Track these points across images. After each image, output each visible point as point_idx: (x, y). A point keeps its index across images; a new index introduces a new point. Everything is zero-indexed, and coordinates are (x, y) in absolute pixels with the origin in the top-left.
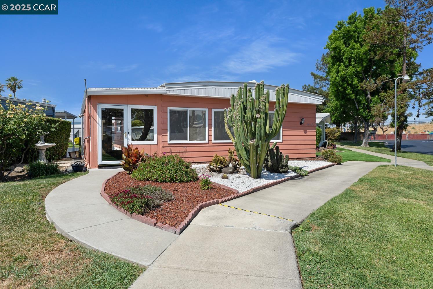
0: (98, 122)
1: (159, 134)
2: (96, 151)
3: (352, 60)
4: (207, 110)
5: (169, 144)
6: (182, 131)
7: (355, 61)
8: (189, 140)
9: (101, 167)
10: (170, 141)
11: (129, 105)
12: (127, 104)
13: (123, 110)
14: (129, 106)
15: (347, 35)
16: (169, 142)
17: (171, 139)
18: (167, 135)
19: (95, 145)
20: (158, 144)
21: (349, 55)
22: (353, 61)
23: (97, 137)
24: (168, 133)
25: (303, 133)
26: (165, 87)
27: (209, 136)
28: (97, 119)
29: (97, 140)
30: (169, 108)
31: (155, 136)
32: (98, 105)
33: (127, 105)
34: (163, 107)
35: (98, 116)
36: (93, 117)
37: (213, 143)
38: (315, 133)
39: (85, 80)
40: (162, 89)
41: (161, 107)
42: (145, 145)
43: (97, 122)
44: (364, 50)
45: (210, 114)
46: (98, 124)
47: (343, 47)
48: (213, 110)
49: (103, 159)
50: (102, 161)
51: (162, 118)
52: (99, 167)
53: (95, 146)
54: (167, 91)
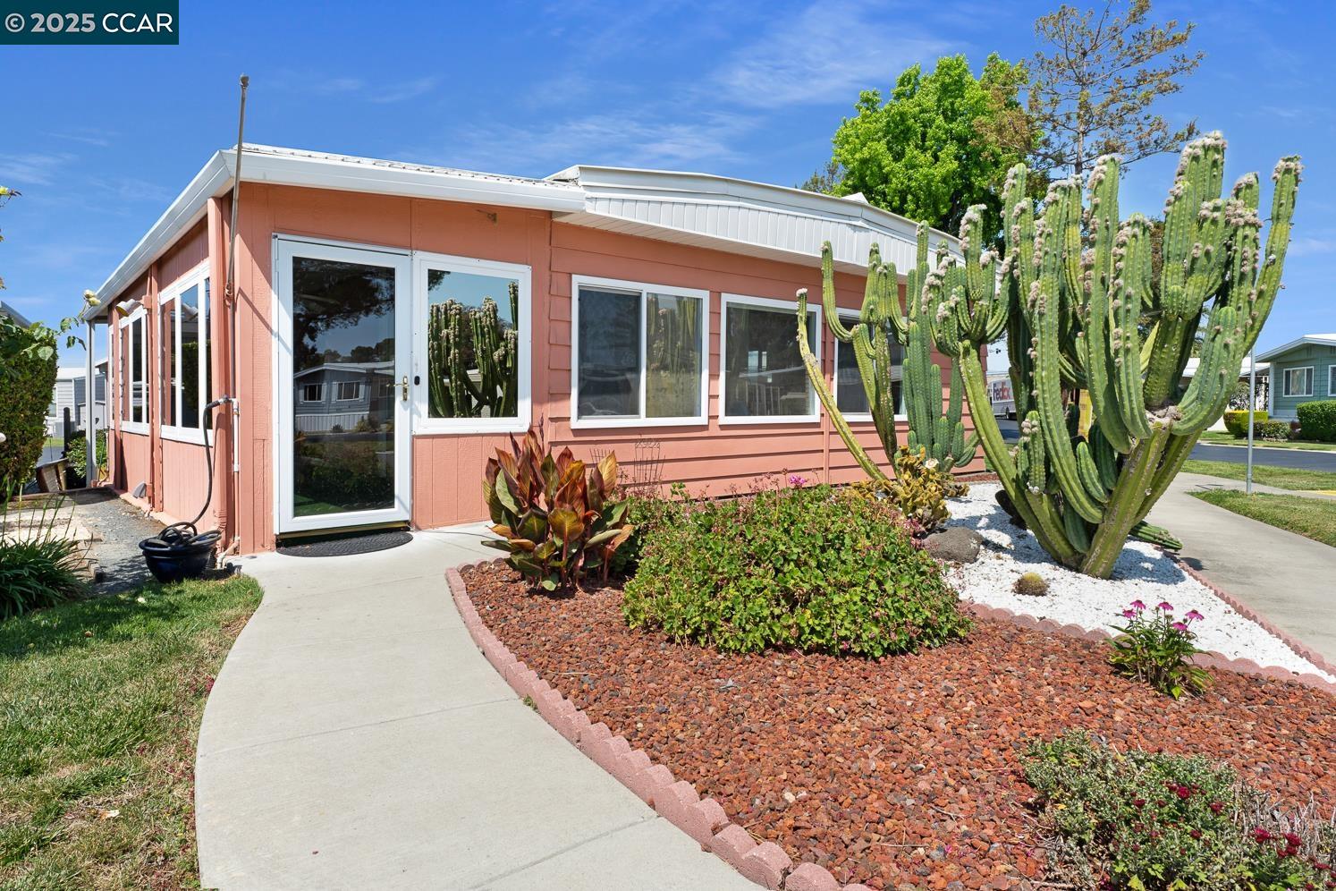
0: (275, 328)
2: (266, 467)
3: (909, 197)
4: (705, 295)
5: (577, 432)
7: (917, 199)
8: (647, 416)
9: (288, 542)
10: (579, 417)
11: (419, 252)
12: (411, 248)
13: (389, 274)
14: (419, 255)
15: (897, 126)
16: (576, 424)
17: (583, 411)
18: (571, 395)
19: (258, 435)
21: (902, 184)
22: (912, 201)
23: (270, 399)
26: (580, 183)
27: (711, 397)
28: (268, 308)
29: (268, 411)
32: (274, 241)
33: (408, 252)
34: (554, 274)
35: (274, 297)
36: (250, 298)
37: (723, 427)
39: (245, 81)
40: (565, 189)
41: (548, 273)
42: (482, 435)
43: (268, 327)
44: (944, 171)
45: (715, 313)
46: (274, 340)
47: (887, 160)
48: (727, 298)
49: (300, 508)
50: (296, 515)
51: (550, 320)
52: (278, 545)
53: (261, 442)
54: (587, 203)
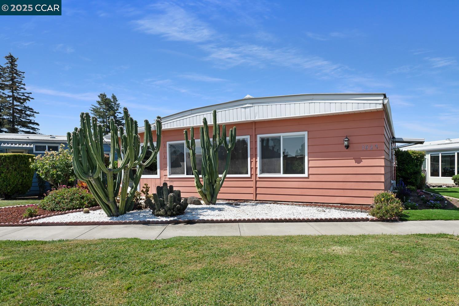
1: (161, 169)
5: (170, 178)
6: (180, 166)
10: (169, 175)
17: (171, 173)
18: (167, 170)
20: (161, 178)
24: (168, 167)
25: (352, 162)
30: (168, 143)
31: (158, 170)
38: (382, 162)
51: (163, 153)
